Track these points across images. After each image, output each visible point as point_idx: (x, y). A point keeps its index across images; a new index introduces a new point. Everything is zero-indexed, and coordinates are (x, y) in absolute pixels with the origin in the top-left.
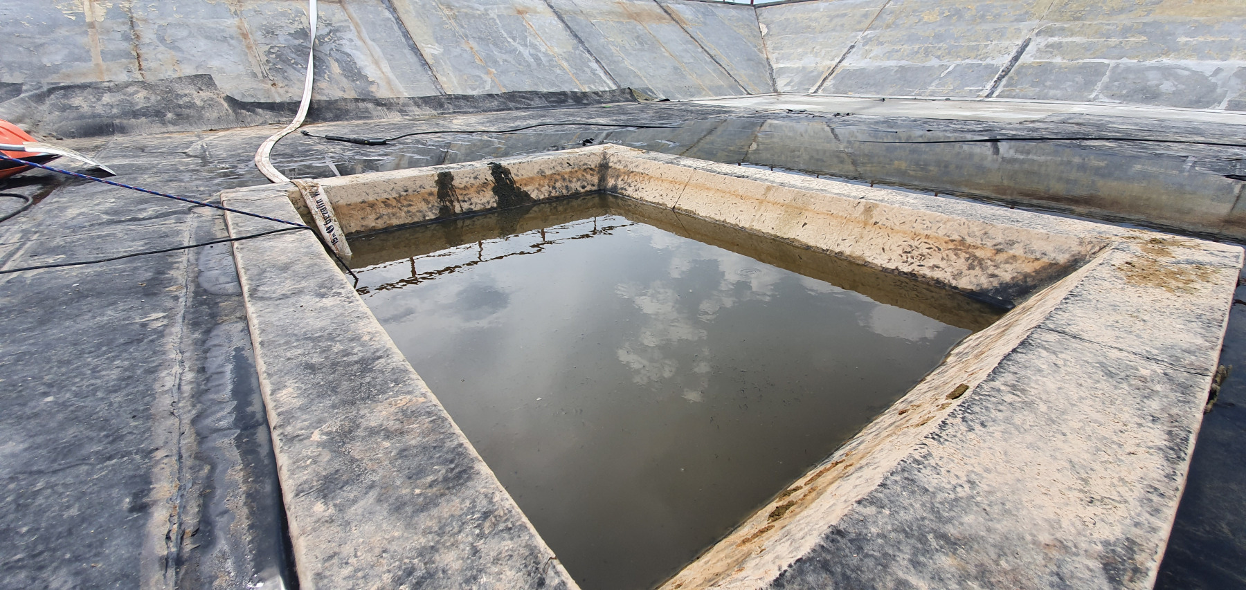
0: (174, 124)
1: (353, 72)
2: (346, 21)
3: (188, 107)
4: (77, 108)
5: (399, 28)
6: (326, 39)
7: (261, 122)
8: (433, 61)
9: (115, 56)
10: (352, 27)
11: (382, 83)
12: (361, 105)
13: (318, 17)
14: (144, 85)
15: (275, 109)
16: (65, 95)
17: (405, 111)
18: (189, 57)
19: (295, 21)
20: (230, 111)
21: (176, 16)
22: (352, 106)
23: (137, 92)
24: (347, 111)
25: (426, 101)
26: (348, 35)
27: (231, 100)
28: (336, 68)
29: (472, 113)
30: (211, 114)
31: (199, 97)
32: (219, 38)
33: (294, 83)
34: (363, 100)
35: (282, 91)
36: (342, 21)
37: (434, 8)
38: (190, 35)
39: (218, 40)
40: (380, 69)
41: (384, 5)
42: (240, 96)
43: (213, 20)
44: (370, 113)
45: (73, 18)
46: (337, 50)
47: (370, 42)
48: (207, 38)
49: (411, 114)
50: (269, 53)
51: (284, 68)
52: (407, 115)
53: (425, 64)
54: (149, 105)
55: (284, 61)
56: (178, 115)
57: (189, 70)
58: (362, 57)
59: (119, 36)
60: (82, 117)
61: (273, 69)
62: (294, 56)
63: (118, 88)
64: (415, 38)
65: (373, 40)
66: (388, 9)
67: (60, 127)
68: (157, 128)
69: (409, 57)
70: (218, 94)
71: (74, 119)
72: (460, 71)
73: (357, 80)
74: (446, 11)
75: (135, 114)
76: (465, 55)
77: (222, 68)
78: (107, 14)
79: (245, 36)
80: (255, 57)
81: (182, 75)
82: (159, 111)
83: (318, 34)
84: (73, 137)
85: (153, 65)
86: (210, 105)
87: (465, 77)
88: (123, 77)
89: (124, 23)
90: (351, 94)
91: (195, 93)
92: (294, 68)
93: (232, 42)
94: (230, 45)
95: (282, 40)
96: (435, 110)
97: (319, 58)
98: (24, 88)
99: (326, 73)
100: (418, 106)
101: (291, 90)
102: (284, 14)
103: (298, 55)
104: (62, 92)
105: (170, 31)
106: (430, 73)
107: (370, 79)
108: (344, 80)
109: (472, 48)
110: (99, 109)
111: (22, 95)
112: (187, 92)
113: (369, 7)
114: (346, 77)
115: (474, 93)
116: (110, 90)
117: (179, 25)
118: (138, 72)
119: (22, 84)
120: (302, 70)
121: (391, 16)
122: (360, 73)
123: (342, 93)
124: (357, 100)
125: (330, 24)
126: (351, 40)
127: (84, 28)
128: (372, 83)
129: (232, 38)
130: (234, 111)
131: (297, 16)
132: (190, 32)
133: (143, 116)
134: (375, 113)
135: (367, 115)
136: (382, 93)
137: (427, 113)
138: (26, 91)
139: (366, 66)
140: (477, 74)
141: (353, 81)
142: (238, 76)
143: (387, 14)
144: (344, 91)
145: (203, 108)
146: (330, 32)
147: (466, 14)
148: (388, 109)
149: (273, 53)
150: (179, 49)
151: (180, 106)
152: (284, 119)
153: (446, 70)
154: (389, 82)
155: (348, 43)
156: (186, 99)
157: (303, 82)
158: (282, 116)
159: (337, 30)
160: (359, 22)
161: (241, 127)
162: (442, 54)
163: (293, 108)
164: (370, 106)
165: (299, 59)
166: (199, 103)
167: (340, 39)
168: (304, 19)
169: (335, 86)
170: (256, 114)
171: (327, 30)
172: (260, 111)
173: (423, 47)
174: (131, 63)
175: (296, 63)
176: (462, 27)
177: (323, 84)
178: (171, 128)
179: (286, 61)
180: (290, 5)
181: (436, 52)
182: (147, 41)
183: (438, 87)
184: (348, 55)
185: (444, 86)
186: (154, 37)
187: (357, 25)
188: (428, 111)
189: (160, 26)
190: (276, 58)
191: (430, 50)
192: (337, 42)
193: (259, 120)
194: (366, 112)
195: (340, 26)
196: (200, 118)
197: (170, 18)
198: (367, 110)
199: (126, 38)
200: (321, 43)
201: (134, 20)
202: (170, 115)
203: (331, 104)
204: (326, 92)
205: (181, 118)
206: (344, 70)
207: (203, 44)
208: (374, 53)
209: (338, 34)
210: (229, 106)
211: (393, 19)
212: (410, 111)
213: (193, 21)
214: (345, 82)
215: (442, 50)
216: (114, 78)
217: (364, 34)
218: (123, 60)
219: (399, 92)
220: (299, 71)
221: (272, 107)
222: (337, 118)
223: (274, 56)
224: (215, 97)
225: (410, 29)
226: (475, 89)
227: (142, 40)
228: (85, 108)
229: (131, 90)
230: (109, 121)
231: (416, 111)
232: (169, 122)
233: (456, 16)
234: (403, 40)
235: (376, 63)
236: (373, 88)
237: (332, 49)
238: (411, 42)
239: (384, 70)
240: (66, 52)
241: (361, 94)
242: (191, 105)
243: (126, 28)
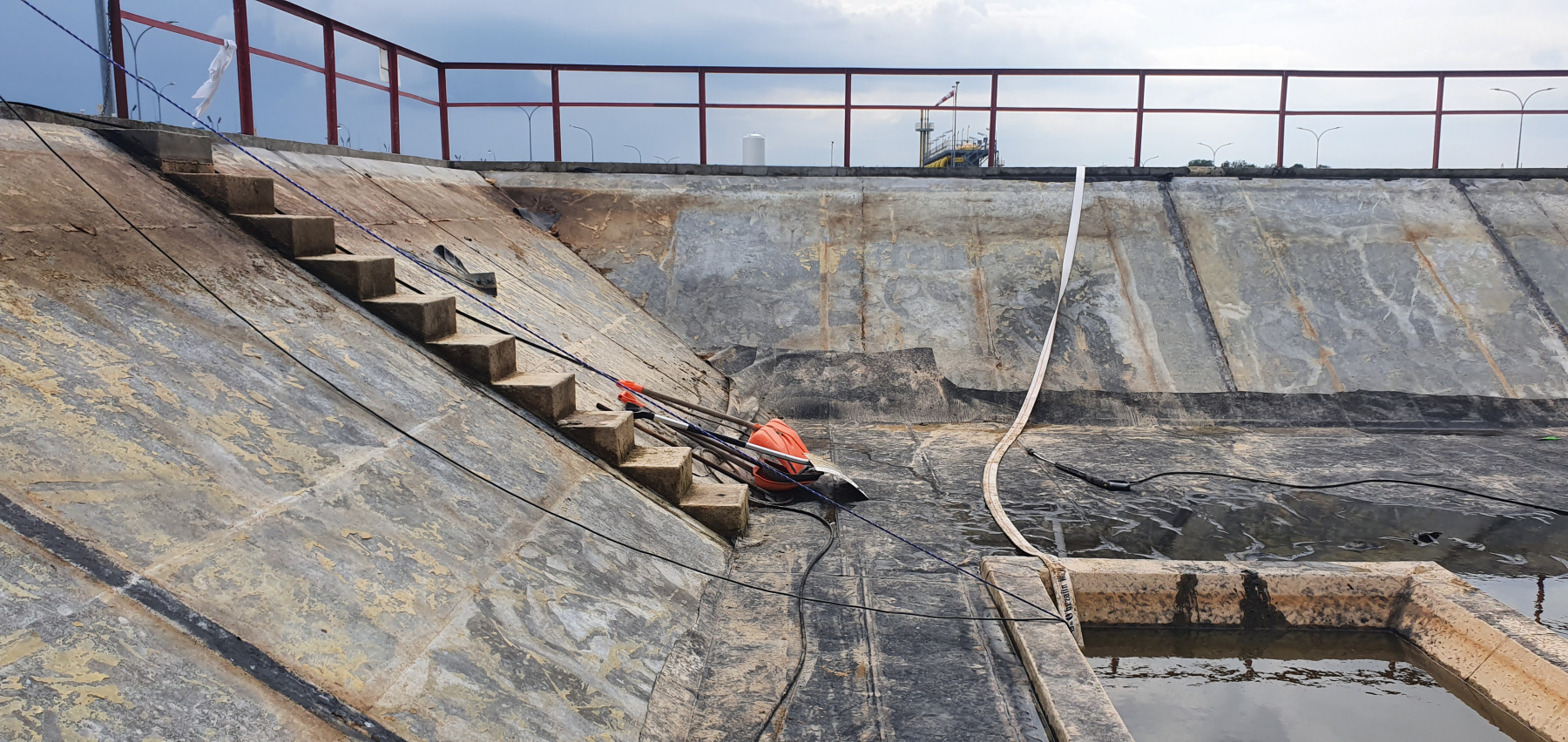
0: (886, 411)
1: (1104, 349)
2: (1111, 266)
3: (903, 391)
4: (799, 381)
5: (1187, 276)
6: (1078, 297)
7: (974, 417)
8: (1229, 333)
9: (838, 318)
10: (1117, 277)
11: (1141, 368)
12: (1104, 401)
13: (1075, 262)
14: (864, 358)
15: (993, 401)
16: (790, 365)
17: (1166, 416)
18: (913, 323)
19: (1042, 269)
20: (944, 399)
21: (908, 266)
22: (1090, 403)
23: (856, 367)
24: (1083, 410)
25: (1202, 401)
26: (1110, 289)
27: (947, 384)
28: (1081, 343)
29: (1273, 426)
30: (924, 403)
31: (915, 377)
32: (949, 297)
33: (1023, 364)
34: (1108, 394)
35: (1006, 375)
36: (1105, 267)
37: (1253, 237)
38: (920, 293)
39: (948, 300)
40: (1143, 345)
41: (1172, 238)
42: (958, 379)
43: (947, 271)
44: (1113, 414)
45: (809, 268)
46: (1089, 314)
47: (1138, 300)
48: (937, 297)
49: (1173, 420)
50: (1003, 318)
51: (1016, 341)
52: (1167, 422)
53: (1214, 337)
54: (865, 385)
55: (1017, 331)
56: (890, 400)
57: (910, 342)
58: (1122, 325)
59: (847, 293)
60: (802, 393)
61: (1003, 343)
62: (1031, 323)
63: (839, 361)
64: (1208, 292)
65: (1144, 297)
66: (1176, 243)
67: (782, 403)
68: (869, 416)
69: (1192, 324)
70: (936, 375)
71: (795, 395)
72: (1271, 350)
73: (1106, 362)
74: (1272, 242)
75: (851, 395)
76: (1286, 322)
77: (946, 340)
78: (840, 262)
79: (978, 293)
80: (985, 324)
81: (903, 349)
82: (873, 394)
83: (1068, 290)
84: (792, 417)
85: (877, 333)
86: (924, 389)
87: (1277, 361)
88: (845, 347)
89: (854, 276)
90: (1094, 384)
91: (912, 372)
92: (1028, 342)
93: (963, 302)
94: (960, 307)
95: (1021, 299)
96: (1213, 417)
97: (1063, 327)
98: (758, 353)
99: (1066, 350)
100: (1188, 408)
101: (1018, 374)
102: (1030, 259)
103: (1036, 322)
104: (788, 361)
105: (901, 287)
106: (1219, 353)
107: (1125, 362)
108: (1089, 360)
109: (1301, 309)
110: (819, 386)
111: (756, 363)
112: (904, 370)
113: (1149, 242)
114: (1093, 356)
115: (1287, 390)
116: (831, 362)
117: (911, 279)
118: (860, 342)
119: (756, 349)
120: (1038, 344)
121: (1178, 255)
122: (1113, 350)
123: (1083, 381)
124: (1099, 394)
125: (1087, 273)
126: (1111, 298)
127: (817, 282)
128: (1128, 367)
129: (963, 297)
130: (948, 400)
131: (1046, 262)
132: (920, 289)
133: (858, 398)
134: (1120, 416)
135: (1109, 417)
136: (1139, 383)
137: (1199, 420)
138: (760, 357)
139: (1124, 339)
140: (1300, 356)
141: (1101, 363)
142: (961, 351)
143: (1175, 252)
144: (1085, 379)
145: (917, 393)
146: (1085, 286)
147: (1307, 245)
148: (1140, 410)
149: (1007, 319)
150: (905, 313)
151: (894, 389)
152: (1002, 416)
153: (1247, 347)
154: (1152, 367)
155: (1106, 302)
156: (902, 380)
157: (1035, 362)
158: (1000, 411)
159: (1096, 282)
160: (1129, 267)
161: (953, 423)
162: (1248, 321)
163: (1016, 399)
164: (1116, 403)
165: (1037, 329)
166: (914, 386)
167: (1096, 296)
168: (1054, 266)
169: (1075, 371)
170: (971, 405)
171: (1082, 282)
172: (976, 401)
173: (1218, 308)
174: (855, 329)
175: (1032, 334)
176: (1294, 270)
177: (1060, 368)
178: (882, 417)
179: (1019, 331)
180: (1041, 245)
181: (1236, 316)
182: (875, 300)
183: (1227, 378)
184: (1102, 321)
185: (1238, 376)
186: (881, 294)
187: (1125, 272)
188: (1203, 418)
189: (889, 281)
190: (1009, 326)
191: (1228, 313)
192: (1092, 301)
193: (973, 414)
194: (1108, 412)
195: (1101, 276)
196: (912, 406)
197: (901, 270)
198: (1110, 411)
199: (854, 296)
200: (1070, 303)
201: (866, 272)
202: (883, 400)
203: (1065, 396)
204: (1061, 378)
205: (894, 405)
206: (1091, 346)
207: (931, 305)
208: (1139, 319)
209: (1095, 289)
210: (945, 392)
211: (1181, 261)
212: (1173, 416)
213: (925, 273)
214: (1089, 365)
215: (1247, 313)
216: (836, 347)
217: (1133, 288)
218: (848, 325)
219: (1164, 384)
220: (1033, 346)
221: (991, 397)
222: (1067, 419)
223: (1006, 323)
224: (931, 379)
225: (1203, 277)
226: (1289, 384)
227: (870, 298)
228: (806, 384)
229: (851, 363)
230: (823, 401)
231: (1183, 416)
232: (881, 408)
233: (1288, 250)
234: (1189, 294)
235: (1140, 335)
236: (1126, 376)
237: (1082, 313)
238: (1200, 300)
239: (1149, 346)
240: (796, 311)
241: (1107, 383)
242: (905, 389)
243: (856, 281)
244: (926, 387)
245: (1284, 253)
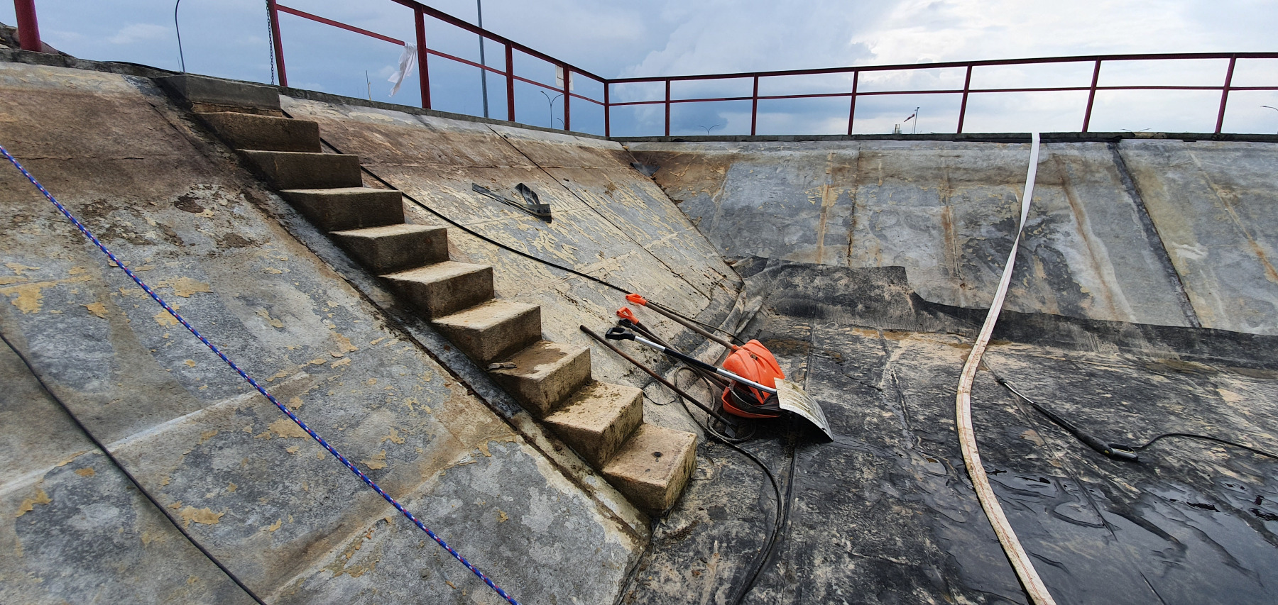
0: (861, 316)
1: (1061, 278)
2: (1066, 208)
3: (877, 301)
4: (796, 286)
5: (1141, 218)
6: (1035, 232)
7: (939, 328)
8: (1188, 271)
9: (831, 240)
10: (1072, 217)
11: (1100, 298)
12: (1063, 325)
13: (1032, 204)
14: (848, 272)
15: (957, 316)
16: (791, 273)
17: (1127, 345)
18: (891, 246)
19: (1003, 208)
20: (913, 310)
21: (890, 203)
22: (1049, 325)
23: (841, 278)
24: (1042, 332)
25: (1165, 333)
26: (1065, 227)
27: (915, 297)
28: (1039, 272)
29: (1244, 366)
30: (895, 312)
31: (889, 290)
32: (922, 227)
33: (985, 286)
34: (1067, 319)
35: (969, 294)
36: (1061, 209)
37: (1203, 188)
38: (898, 224)
39: (920, 230)
40: (1101, 276)
41: (1124, 187)
42: (926, 294)
43: (921, 207)
44: (1072, 339)
45: (813, 202)
46: (1045, 247)
47: (1093, 238)
48: (912, 227)
49: (1135, 349)
50: (968, 246)
51: (979, 265)
52: (1129, 351)
53: (1172, 273)
54: (847, 293)
55: (980, 258)
56: (866, 307)
57: (887, 261)
58: (1078, 257)
59: (840, 221)
60: (796, 296)
61: (968, 267)
62: (992, 251)
63: (828, 272)
64: (1162, 233)
65: (1099, 235)
66: (1128, 191)
67: (780, 303)
68: (847, 319)
69: (1149, 261)
70: (906, 290)
71: (791, 297)
72: (1233, 290)
73: (1064, 290)
74: (1222, 193)
75: (835, 301)
76: (1246, 264)
77: (917, 261)
78: (837, 199)
79: (947, 225)
80: (952, 250)
81: (880, 266)
82: (852, 301)
83: (1027, 226)
84: (786, 314)
85: (860, 252)
87: (1241, 301)
88: (834, 262)
89: (847, 209)
90: (1052, 309)
91: (886, 285)
92: (990, 267)
93: (934, 232)
94: (930, 235)
95: (984, 231)
96: (1178, 350)
97: (1022, 256)
98: (768, 262)
99: (1025, 276)
100: (1150, 340)
101: (980, 294)
102: (993, 201)
103: (998, 251)
104: (790, 270)
105: (882, 218)
106: (1178, 289)
107: (1083, 290)
108: (1047, 287)
109: (1260, 254)
110: (810, 291)
111: (766, 270)
112: (880, 283)
113: (1101, 190)
114: (1051, 283)
115: (1255, 331)
116: (822, 273)
117: (891, 212)
118: (846, 259)
119: (767, 259)
120: (998, 271)
121: (1131, 201)
122: (1070, 279)
123: (1041, 305)
124: (1058, 318)
125: (1044, 213)
126: (1067, 234)
127: (818, 213)
128: (1085, 295)
129: (934, 228)
130: (916, 312)
131: (1006, 203)
132: (898, 220)
133: (840, 303)
134: (1080, 341)
135: (1068, 340)
136: (1098, 312)
137: (1163, 352)
138: (770, 266)
139: (1081, 271)
140: (1267, 299)
141: (1059, 290)
142: (930, 271)
143: (1127, 199)
144: (1044, 303)
145: (889, 303)
146: (1042, 223)
147: (1259, 197)
148: (1100, 337)
149: (970, 247)
150: (884, 238)
151: (870, 298)
152: (964, 329)
153: (1207, 286)
154: (1110, 297)
155: (1062, 238)
156: (878, 292)
157: (996, 285)
158: (962, 325)
159: (1052, 220)
160: (1084, 209)
161: (919, 332)
162: (1205, 261)
163: (977, 317)
164: (1075, 328)
165: (998, 257)
166: (887, 297)
167: (1052, 232)
168: (1014, 207)
169: (1034, 295)
170: (936, 317)
171: (1039, 220)
172: (941, 315)
173: (1174, 248)
174: (843, 248)
175: (993, 261)
176: (1248, 218)
177: (1019, 291)
178: (858, 321)
179: (983, 258)
180: (1002, 190)
181: (1194, 257)
182: (861, 227)
183: (1189, 313)
184: (1059, 254)
185: (1200, 312)
186: (867, 223)
187: (1079, 214)
189: (874, 213)
190: (973, 253)
191: (1185, 253)
192: (1049, 236)
193: (938, 325)
194: (1067, 336)
195: (1057, 215)
196: (885, 314)
197: (884, 205)
198: (1069, 334)
199: (845, 223)
200: (1028, 237)
201: (856, 206)
202: (860, 306)
203: (1024, 317)
204: (1020, 301)
205: (869, 312)
206: (1049, 274)
207: (907, 233)
208: (1096, 253)
209: (1052, 226)
210: (913, 305)
211: (1134, 206)
212: (1135, 346)
213: (903, 208)
214: (1047, 291)
215: (1205, 254)
216: (828, 262)
217: (1088, 226)
218: (838, 245)
219: (1123, 314)
220: (994, 271)
221: (956, 312)
222: (1026, 339)
223: (971, 250)
224: (903, 292)
225: (1157, 221)
226: (1256, 324)
227: (857, 226)
228: (800, 289)
229: (837, 275)
230: (813, 303)
231: (1146, 347)
232: (858, 314)
233: (1239, 200)
234: (1144, 234)
235: (1097, 267)
236: (1085, 304)
237: (1039, 246)
238: (1156, 239)
239: (1107, 278)
240: (801, 233)
241: (1066, 309)
242: (880, 299)
243: (847, 213)
244: (897, 300)
245: (1236, 202)
